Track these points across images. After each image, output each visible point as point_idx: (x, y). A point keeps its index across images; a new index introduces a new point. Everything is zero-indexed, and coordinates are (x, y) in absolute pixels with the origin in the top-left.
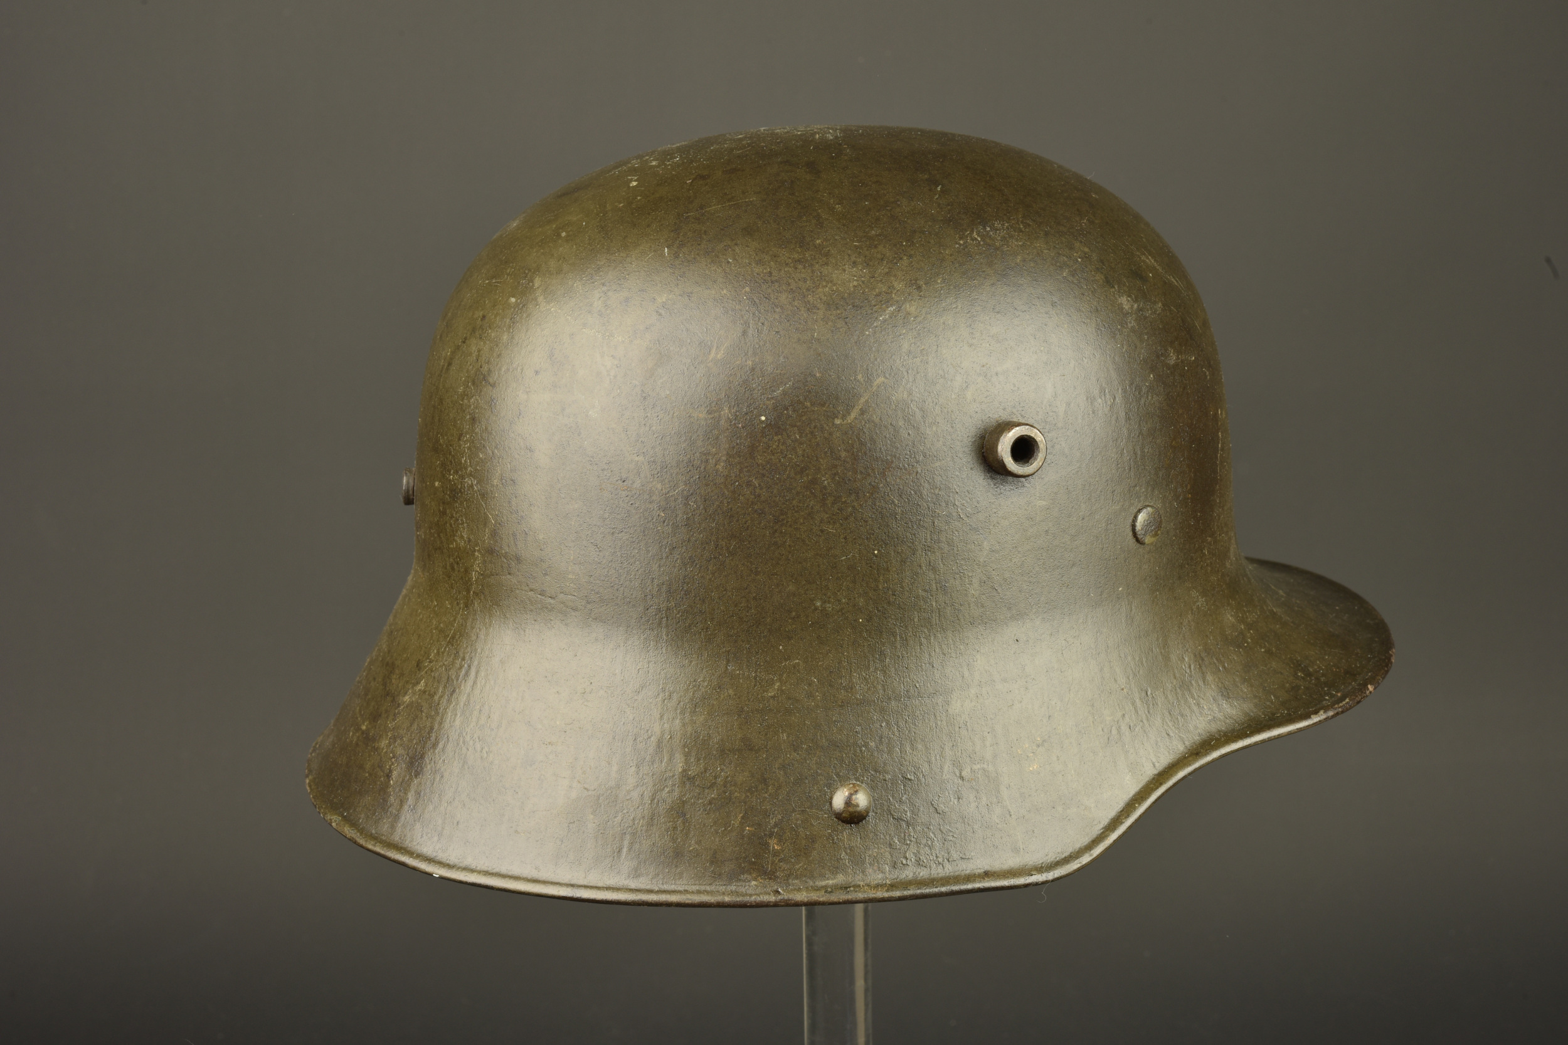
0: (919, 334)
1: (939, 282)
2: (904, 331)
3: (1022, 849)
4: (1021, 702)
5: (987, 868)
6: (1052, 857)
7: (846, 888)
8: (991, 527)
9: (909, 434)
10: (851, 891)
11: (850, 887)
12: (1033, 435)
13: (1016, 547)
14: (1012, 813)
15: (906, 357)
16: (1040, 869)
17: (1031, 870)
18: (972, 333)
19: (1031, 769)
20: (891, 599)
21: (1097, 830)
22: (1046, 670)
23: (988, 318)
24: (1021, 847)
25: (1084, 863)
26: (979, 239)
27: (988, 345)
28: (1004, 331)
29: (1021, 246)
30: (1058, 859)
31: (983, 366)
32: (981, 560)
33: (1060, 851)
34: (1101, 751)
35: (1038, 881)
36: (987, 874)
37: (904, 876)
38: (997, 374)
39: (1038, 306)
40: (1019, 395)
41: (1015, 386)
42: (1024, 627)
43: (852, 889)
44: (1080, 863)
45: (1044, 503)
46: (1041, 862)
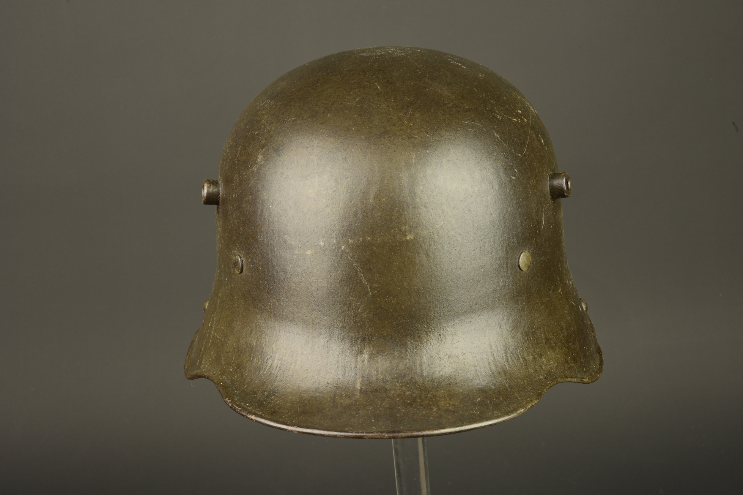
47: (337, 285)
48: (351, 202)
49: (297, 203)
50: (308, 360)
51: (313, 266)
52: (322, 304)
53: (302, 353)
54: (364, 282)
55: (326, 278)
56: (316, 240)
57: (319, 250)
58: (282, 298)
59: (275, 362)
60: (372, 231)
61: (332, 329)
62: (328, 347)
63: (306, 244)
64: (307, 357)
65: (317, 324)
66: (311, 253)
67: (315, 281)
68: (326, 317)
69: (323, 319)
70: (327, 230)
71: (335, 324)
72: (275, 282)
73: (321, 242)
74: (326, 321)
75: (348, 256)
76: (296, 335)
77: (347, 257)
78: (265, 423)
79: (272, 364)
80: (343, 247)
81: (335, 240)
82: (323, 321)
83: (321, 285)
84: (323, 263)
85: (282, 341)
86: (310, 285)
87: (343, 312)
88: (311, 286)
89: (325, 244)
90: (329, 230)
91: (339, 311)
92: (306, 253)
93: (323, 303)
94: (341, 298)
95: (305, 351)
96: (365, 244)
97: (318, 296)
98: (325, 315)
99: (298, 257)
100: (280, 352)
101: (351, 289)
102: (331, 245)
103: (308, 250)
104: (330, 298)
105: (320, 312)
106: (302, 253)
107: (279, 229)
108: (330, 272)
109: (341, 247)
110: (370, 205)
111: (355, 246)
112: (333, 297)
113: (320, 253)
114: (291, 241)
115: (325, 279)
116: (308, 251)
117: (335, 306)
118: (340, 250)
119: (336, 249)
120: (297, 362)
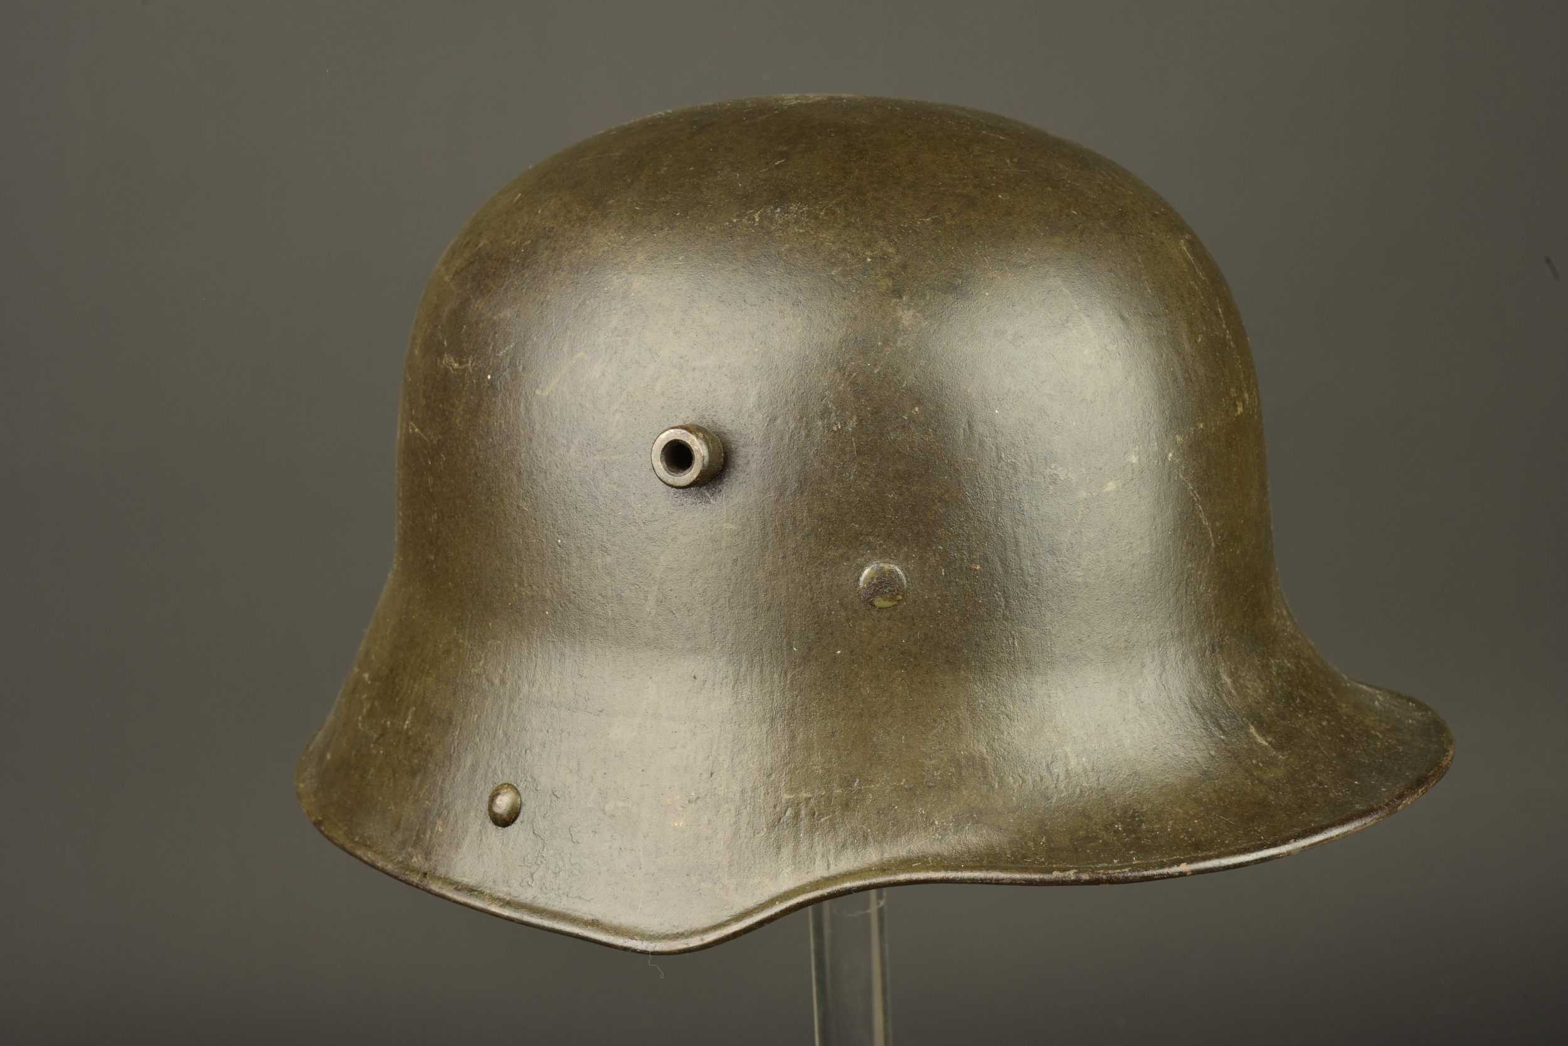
0: (631, 312)
1: (680, 259)
2: (620, 306)
3: (639, 909)
4: (684, 747)
5: (599, 916)
6: (666, 929)
7: (473, 890)
8: (669, 541)
9: (594, 418)
10: (474, 894)
11: (476, 891)
12: (688, 442)
13: (697, 570)
14: (643, 866)
15: (610, 334)
16: (644, 936)
17: (637, 935)
18: (683, 320)
19: (676, 824)
20: (572, 597)
21: (724, 916)
22: (721, 720)
23: (708, 306)
24: (640, 906)
25: (691, 945)
26: (757, 220)
27: (695, 336)
28: (719, 323)
29: (800, 234)
30: (669, 932)
31: (681, 358)
32: (658, 576)
33: (675, 924)
34: (765, 830)
35: (636, 948)
36: (595, 924)
37: (525, 897)
38: (694, 369)
39: (774, 303)
40: (713, 397)
41: (710, 385)
42: (705, 664)
43: (476, 893)
44: (687, 944)
45: (733, 527)
46: (652, 929)
47: (1168, 544)
48: (1162, 356)
49: (1065, 384)
50: (1144, 730)
51: (1120, 515)
52: (1143, 596)
53: (1124, 720)
54: (1204, 522)
55: (1148, 533)
56: (1122, 455)
57: (1130, 476)
58: (1049, 615)
59: (1072, 763)
60: (1203, 409)
61: (1162, 646)
62: (1166, 686)
63: (1103, 469)
64: (1139, 724)
65: (1134, 645)
66: (1115, 487)
67: (1128, 547)
68: (1150, 623)
69: (1145, 630)
70: (1139, 426)
71: (1167, 633)
72: (1026, 585)
73: (1133, 457)
74: (1151, 632)
75: (1179, 472)
76: (1093, 688)
77: (1178, 476)
78: (1222, 865)
79: (1067, 771)
80: (1170, 455)
81: (1156, 444)
82: (1145, 634)
83: (1140, 553)
84: (1140, 501)
85: (1064, 715)
86: (1118, 561)
87: (1178, 600)
88: (1120, 561)
89: (1139, 459)
90: (1144, 425)
91: (1171, 601)
92: (1105, 490)
93: (1144, 594)
94: (1174, 570)
95: (1128, 712)
96: (1198, 439)
97: (1133, 580)
98: (1148, 619)
99: (1086, 506)
100: (1073, 739)
101: (1188, 544)
102: (1151, 457)
103: (1108, 482)
104: (1156, 577)
105: (1138, 617)
106: (1095, 494)
107: (1030, 457)
108: (1155, 519)
109: (1166, 456)
110: (1188, 355)
111: (1186, 448)
112: (1162, 573)
113: (1133, 482)
114: (1067, 475)
115: (1146, 536)
116: (1109, 484)
117: (1166, 591)
118: (1167, 464)
119: (1160, 463)
120: (1125, 741)
